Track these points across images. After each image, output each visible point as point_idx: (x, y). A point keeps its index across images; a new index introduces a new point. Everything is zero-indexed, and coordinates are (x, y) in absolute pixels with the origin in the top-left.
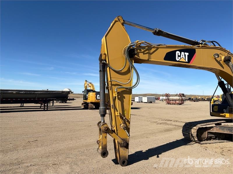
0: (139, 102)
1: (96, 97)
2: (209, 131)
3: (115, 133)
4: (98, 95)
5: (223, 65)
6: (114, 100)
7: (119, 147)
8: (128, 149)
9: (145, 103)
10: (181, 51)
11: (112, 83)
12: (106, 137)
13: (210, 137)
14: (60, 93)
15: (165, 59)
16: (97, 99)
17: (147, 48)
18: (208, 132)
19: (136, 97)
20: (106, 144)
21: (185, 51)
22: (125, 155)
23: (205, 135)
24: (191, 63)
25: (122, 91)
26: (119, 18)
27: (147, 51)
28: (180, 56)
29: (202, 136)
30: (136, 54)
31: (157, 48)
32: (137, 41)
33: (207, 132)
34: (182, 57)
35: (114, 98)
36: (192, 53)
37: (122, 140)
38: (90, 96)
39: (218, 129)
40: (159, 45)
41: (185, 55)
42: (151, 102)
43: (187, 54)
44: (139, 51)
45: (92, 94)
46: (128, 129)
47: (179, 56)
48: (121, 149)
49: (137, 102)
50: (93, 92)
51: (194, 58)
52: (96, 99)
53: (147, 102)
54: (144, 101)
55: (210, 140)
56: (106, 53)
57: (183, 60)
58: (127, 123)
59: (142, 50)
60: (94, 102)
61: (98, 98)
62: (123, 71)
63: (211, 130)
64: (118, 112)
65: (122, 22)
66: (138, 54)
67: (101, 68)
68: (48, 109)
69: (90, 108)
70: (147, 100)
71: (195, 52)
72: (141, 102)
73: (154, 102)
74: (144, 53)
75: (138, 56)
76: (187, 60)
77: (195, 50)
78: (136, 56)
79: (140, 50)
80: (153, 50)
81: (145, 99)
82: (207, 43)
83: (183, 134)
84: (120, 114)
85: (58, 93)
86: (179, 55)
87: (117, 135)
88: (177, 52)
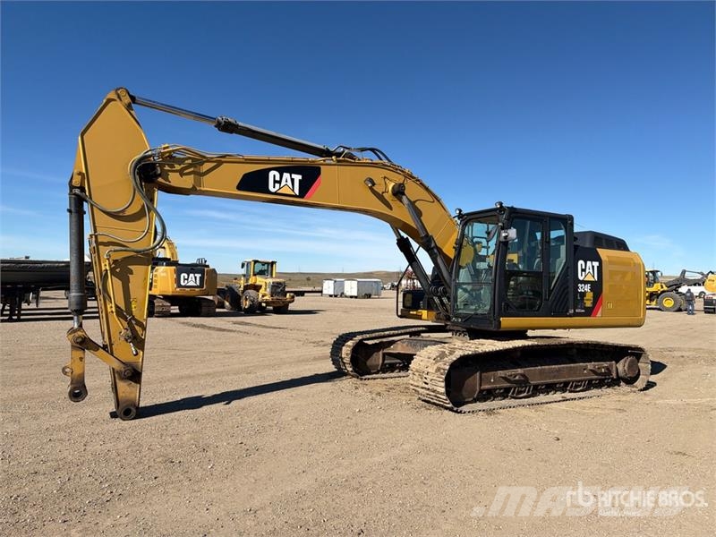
0: (336, 296)
1: (178, 280)
2: (385, 351)
3: (108, 352)
4: (182, 275)
5: (391, 202)
6: (105, 278)
7: (117, 381)
8: (140, 384)
9: (351, 297)
10: (281, 171)
11: (100, 240)
12: (81, 359)
13: (390, 364)
14: (58, 267)
15: (240, 187)
16: (179, 286)
17: (190, 161)
18: (384, 354)
19: (327, 282)
20: (83, 374)
21: (292, 169)
22: (133, 396)
23: (377, 359)
24: (308, 198)
25: (125, 258)
26: (119, 92)
27: (192, 169)
28: (280, 182)
29: (368, 363)
30: (160, 175)
31: (219, 163)
32: (165, 146)
33: (381, 353)
34: (283, 183)
35: (104, 273)
36: (310, 176)
37: (122, 365)
38: (158, 279)
39: (405, 345)
40: (224, 157)
41: (293, 180)
42: (369, 296)
43: (297, 178)
44: (167, 168)
45: (166, 272)
46: (139, 343)
47: (275, 182)
48: (122, 385)
49: (331, 296)
50: (167, 265)
51: (317, 187)
52: (175, 286)
53: (356, 295)
54: (348, 294)
55: (392, 372)
56: (84, 171)
57: (286, 191)
58: (137, 328)
59: (178, 167)
60: (170, 294)
61: (182, 284)
62: (127, 213)
63: (393, 349)
64: (113, 306)
65: (127, 100)
66: (165, 175)
67: (73, 205)
68: (22, 317)
69: (158, 312)
70: (358, 290)
71: (319, 174)
72: (341, 296)
73: (378, 294)
74: (181, 173)
75: (167, 180)
76: (297, 191)
77: (320, 168)
78: (160, 179)
79: (172, 166)
80: (207, 166)
81: (351, 288)
82: (354, 153)
83: (332, 360)
84: (117, 306)
85: (53, 267)
86: (278, 178)
87: (112, 354)
88: (272, 173)
